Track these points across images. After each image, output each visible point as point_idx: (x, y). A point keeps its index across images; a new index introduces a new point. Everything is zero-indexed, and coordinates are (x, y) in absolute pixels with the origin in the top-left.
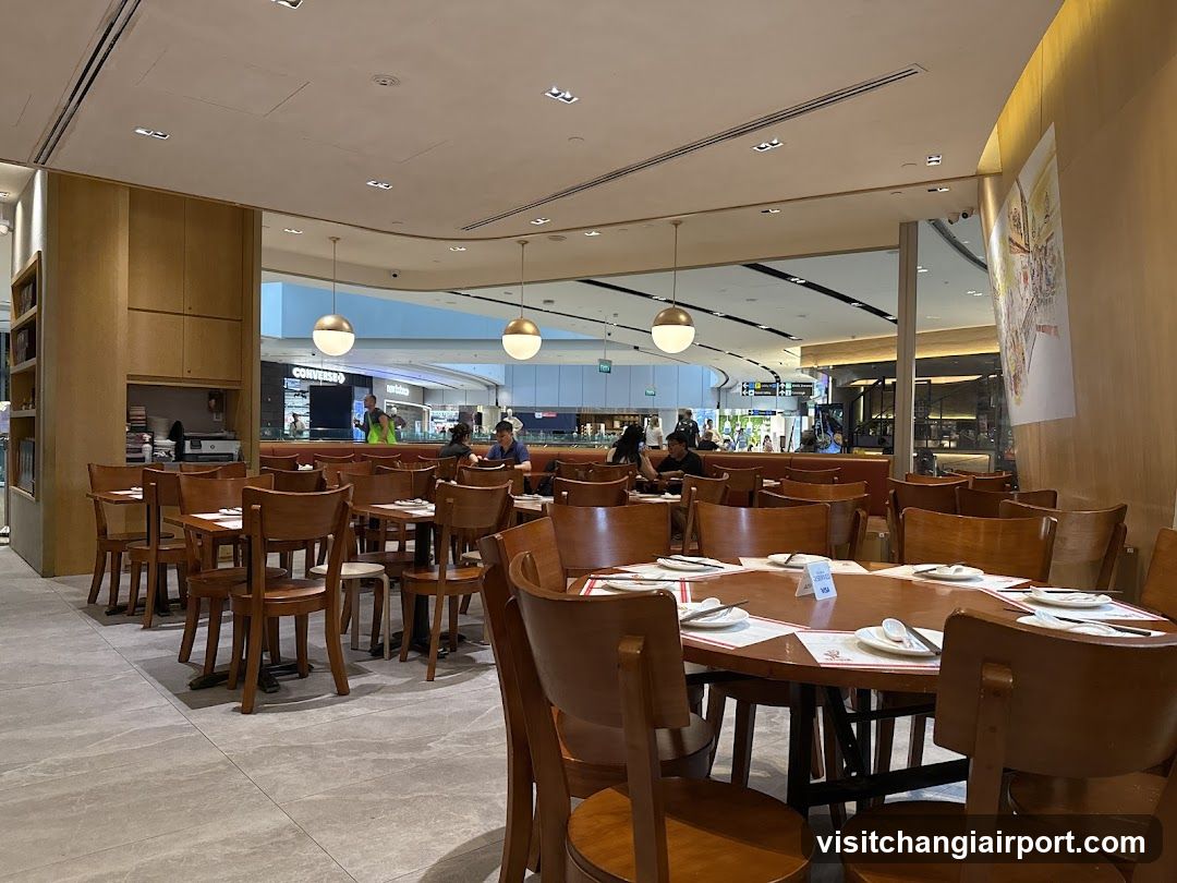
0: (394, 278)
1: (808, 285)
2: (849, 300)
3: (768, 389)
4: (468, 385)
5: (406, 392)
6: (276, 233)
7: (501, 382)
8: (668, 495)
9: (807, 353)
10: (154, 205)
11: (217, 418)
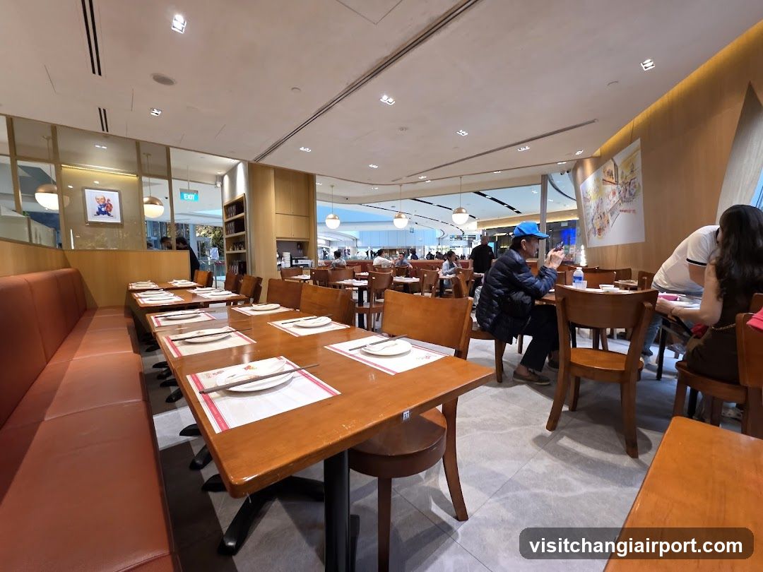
0: (347, 200)
1: (492, 199)
2: (503, 204)
3: (460, 238)
4: (346, 239)
5: (324, 242)
6: (320, 185)
7: (358, 238)
8: (448, 275)
9: (480, 224)
10: (284, 175)
11: (300, 252)
